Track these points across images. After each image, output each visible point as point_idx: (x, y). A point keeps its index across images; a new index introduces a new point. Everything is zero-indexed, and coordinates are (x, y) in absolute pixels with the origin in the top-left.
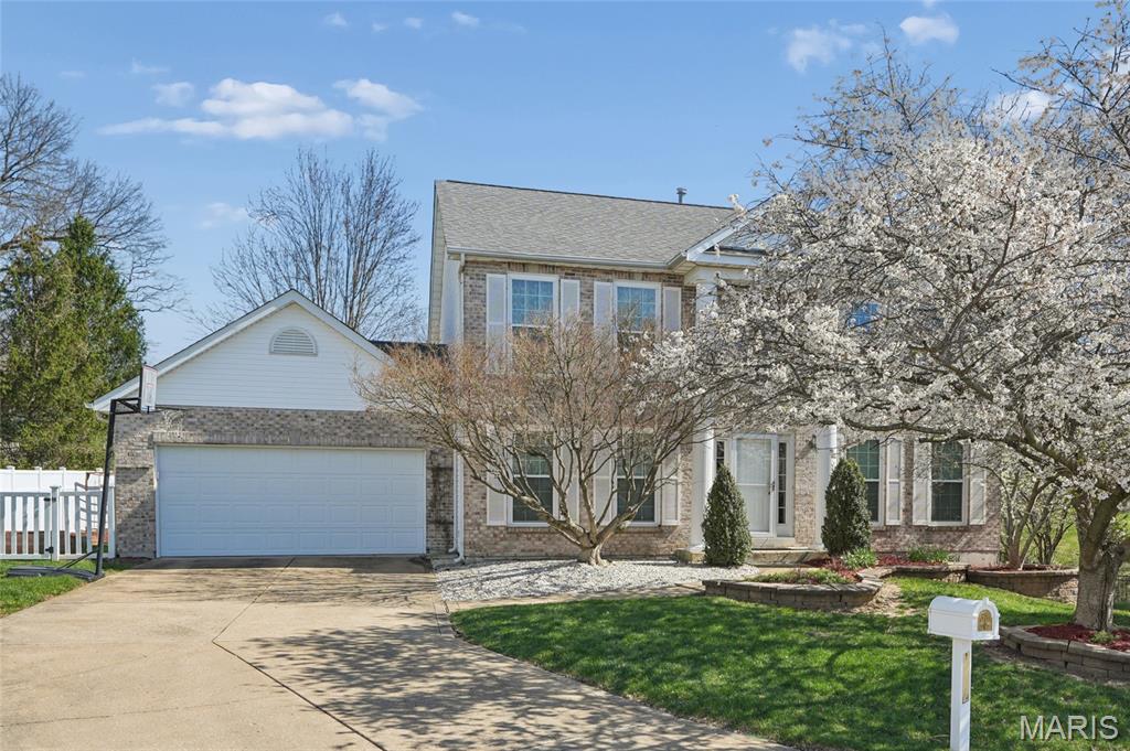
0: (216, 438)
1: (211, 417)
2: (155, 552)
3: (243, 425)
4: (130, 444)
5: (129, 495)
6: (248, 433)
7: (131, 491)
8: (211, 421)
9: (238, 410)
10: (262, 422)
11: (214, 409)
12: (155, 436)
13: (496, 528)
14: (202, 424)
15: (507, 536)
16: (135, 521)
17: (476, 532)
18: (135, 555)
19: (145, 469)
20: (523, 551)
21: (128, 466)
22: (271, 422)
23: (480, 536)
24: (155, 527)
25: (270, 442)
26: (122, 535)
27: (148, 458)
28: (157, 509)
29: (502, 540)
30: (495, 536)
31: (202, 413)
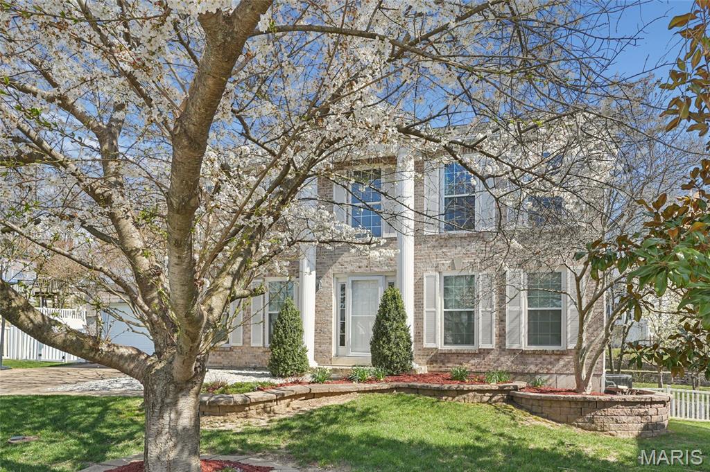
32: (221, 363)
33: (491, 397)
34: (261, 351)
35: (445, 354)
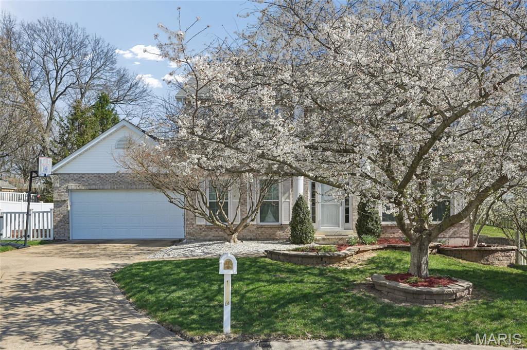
0: (93, 187)
1: (91, 178)
2: (69, 237)
3: (105, 181)
4: (59, 190)
5: (58, 213)
6: (106, 184)
7: (59, 211)
8: (91, 179)
9: (102, 174)
10: (112, 179)
11: (93, 174)
12: (69, 187)
13: (201, 226)
14: (88, 181)
15: (206, 229)
16: (61, 224)
17: (191, 228)
18: (61, 239)
19: (65, 201)
20: (213, 236)
21: (58, 200)
22: (116, 179)
23: (194, 229)
24: (69, 227)
25: (115, 188)
26: (56, 230)
27: (66, 196)
28: (70, 218)
29: (204, 231)
30: (200, 229)
31: (88, 176)
32: (223, 236)
33: (432, 251)
34: (255, 227)
35: (384, 227)
